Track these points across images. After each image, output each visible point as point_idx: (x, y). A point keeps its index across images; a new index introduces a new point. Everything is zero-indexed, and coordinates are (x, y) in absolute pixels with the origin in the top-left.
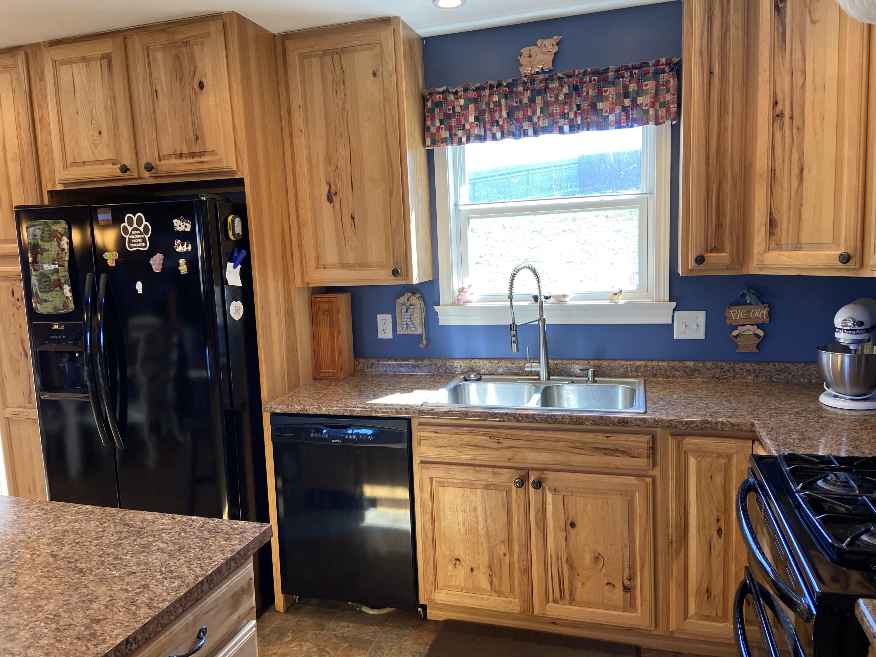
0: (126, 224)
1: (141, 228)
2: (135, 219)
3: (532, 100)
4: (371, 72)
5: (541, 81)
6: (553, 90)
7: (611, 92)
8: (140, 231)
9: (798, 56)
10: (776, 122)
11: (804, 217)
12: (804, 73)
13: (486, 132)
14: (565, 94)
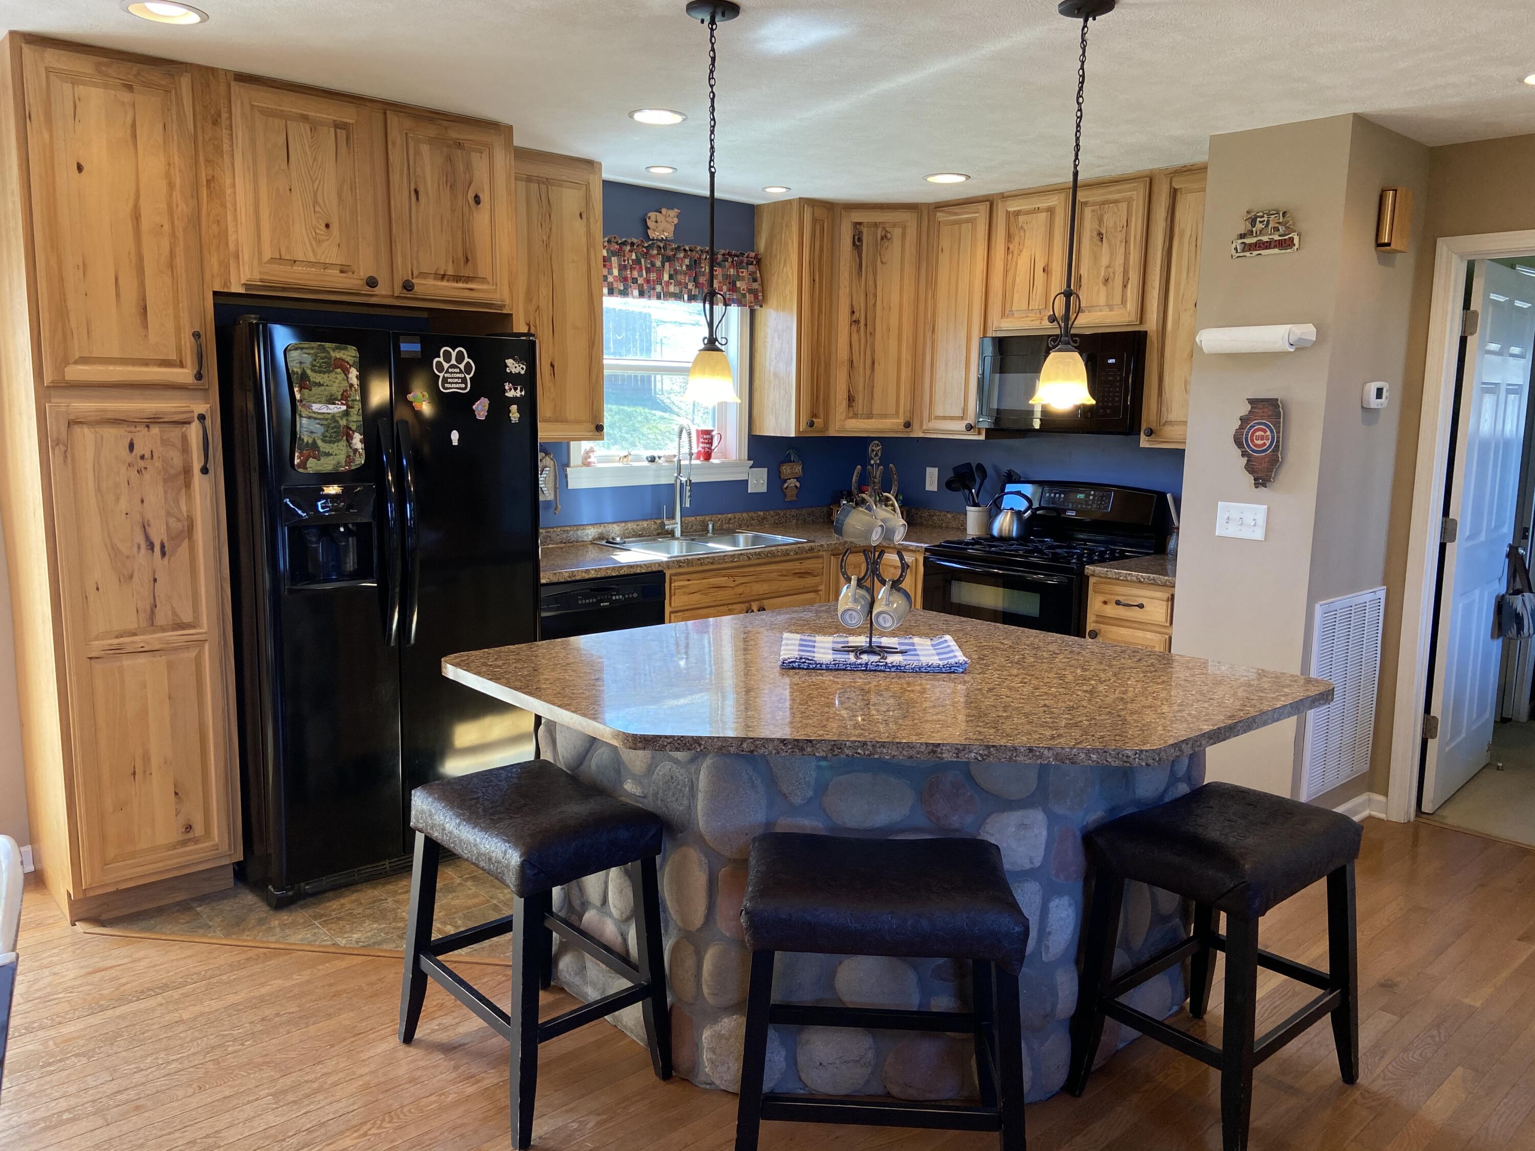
0: (441, 359)
1: (462, 366)
2: (454, 354)
3: (663, 266)
4: (578, 215)
5: (672, 250)
6: (678, 259)
8: (460, 369)
9: (871, 282)
10: (853, 326)
11: (875, 396)
12: (875, 296)
13: (626, 288)
14: (687, 266)
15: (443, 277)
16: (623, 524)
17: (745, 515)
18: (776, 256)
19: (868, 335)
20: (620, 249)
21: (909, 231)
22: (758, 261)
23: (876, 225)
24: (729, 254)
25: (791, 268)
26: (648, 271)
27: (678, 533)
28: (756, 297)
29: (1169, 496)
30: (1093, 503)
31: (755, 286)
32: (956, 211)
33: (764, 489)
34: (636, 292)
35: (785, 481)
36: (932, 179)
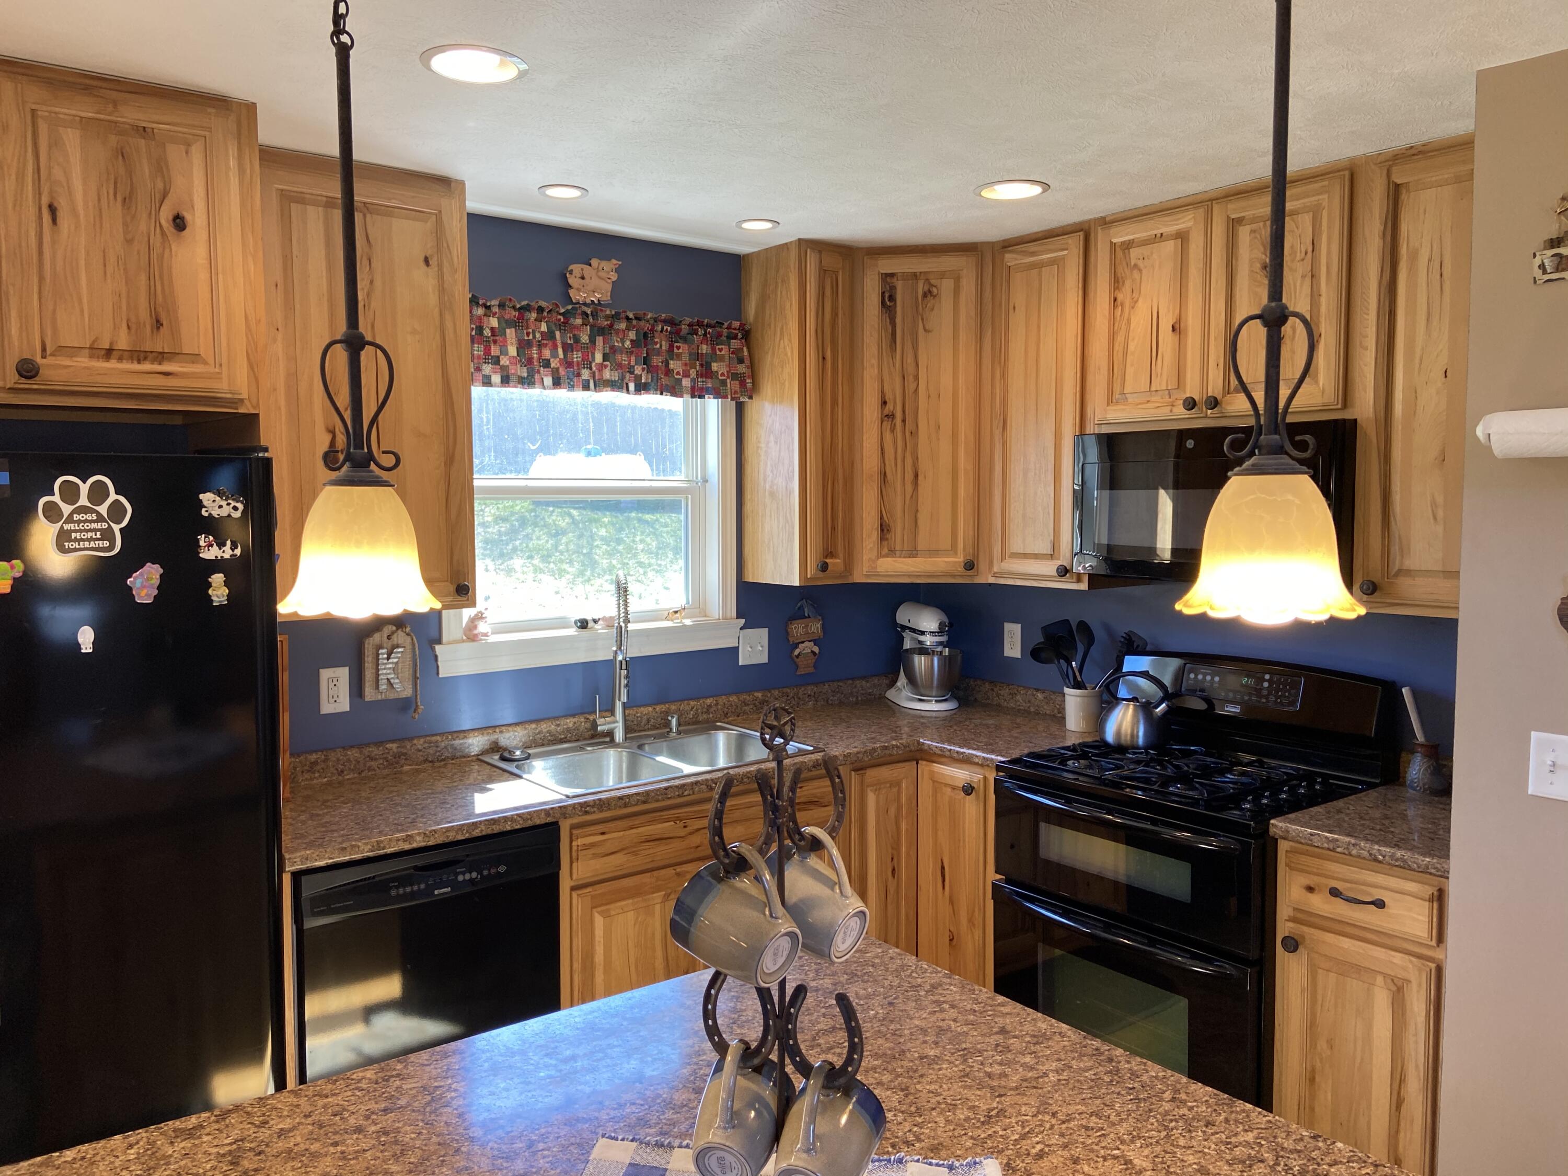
0: (56, 498)
1: (103, 509)
2: (84, 488)
3: (593, 341)
4: (422, 258)
5: (607, 317)
6: (617, 331)
7: (683, 349)
8: (98, 513)
9: (910, 360)
10: (885, 423)
11: (920, 524)
12: (917, 378)
13: (531, 374)
14: (632, 341)
15: (109, 353)
16: (534, 726)
17: (733, 699)
18: (769, 325)
19: (908, 434)
20: (521, 317)
21: (964, 282)
22: (747, 335)
23: (915, 276)
24: (700, 324)
25: (790, 341)
26: (567, 348)
27: (619, 736)
28: (743, 384)
29: (1405, 691)
30: (1269, 694)
31: (742, 369)
32: (1032, 249)
33: (764, 659)
34: (548, 381)
35: (796, 646)
36: (987, 194)
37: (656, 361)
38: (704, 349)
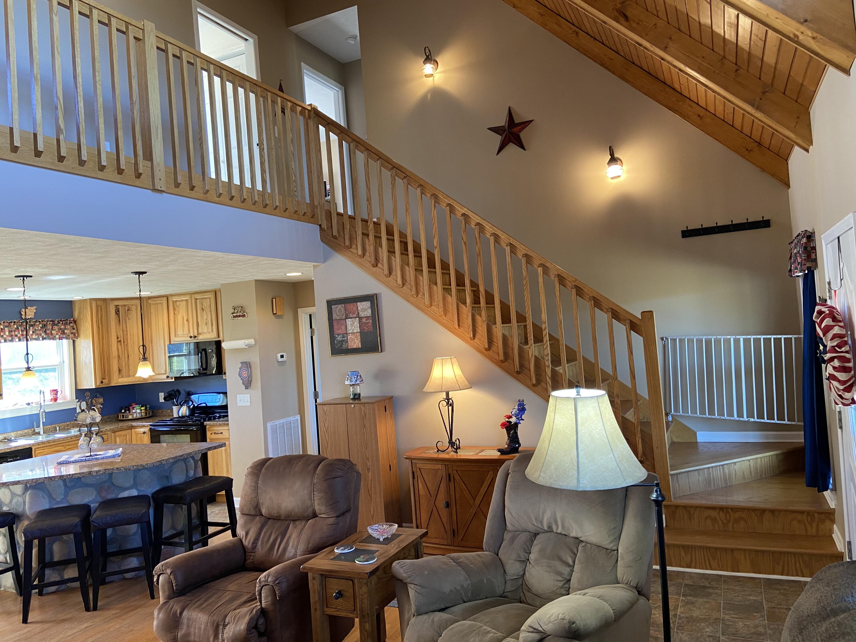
3: (29, 329)
5: (33, 322)
6: (36, 325)
7: (56, 327)
9: (124, 326)
10: (118, 343)
11: (130, 368)
12: (127, 331)
13: (12, 339)
14: (41, 327)
16: (15, 432)
18: (82, 320)
19: (125, 346)
20: (9, 325)
21: (138, 307)
22: (75, 322)
24: (61, 321)
25: (88, 324)
26: (22, 331)
27: (42, 433)
28: (75, 335)
31: (74, 331)
32: (155, 300)
37: (48, 332)
38: (62, 327)
